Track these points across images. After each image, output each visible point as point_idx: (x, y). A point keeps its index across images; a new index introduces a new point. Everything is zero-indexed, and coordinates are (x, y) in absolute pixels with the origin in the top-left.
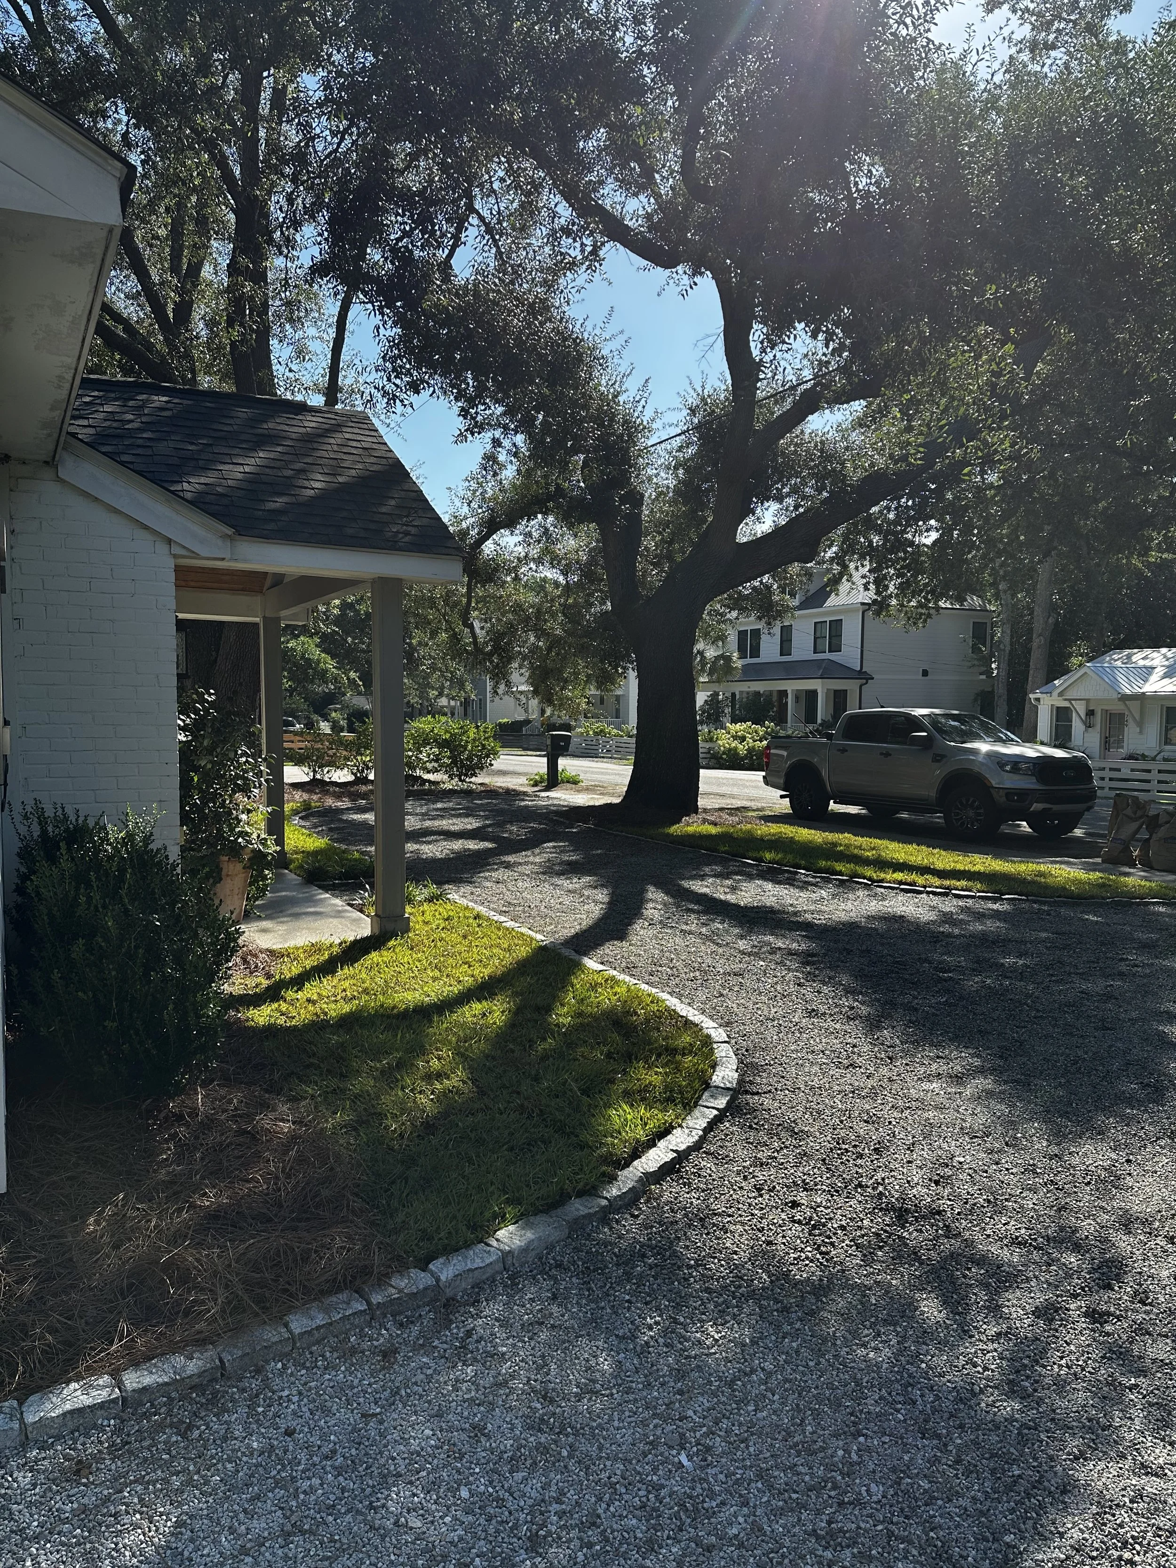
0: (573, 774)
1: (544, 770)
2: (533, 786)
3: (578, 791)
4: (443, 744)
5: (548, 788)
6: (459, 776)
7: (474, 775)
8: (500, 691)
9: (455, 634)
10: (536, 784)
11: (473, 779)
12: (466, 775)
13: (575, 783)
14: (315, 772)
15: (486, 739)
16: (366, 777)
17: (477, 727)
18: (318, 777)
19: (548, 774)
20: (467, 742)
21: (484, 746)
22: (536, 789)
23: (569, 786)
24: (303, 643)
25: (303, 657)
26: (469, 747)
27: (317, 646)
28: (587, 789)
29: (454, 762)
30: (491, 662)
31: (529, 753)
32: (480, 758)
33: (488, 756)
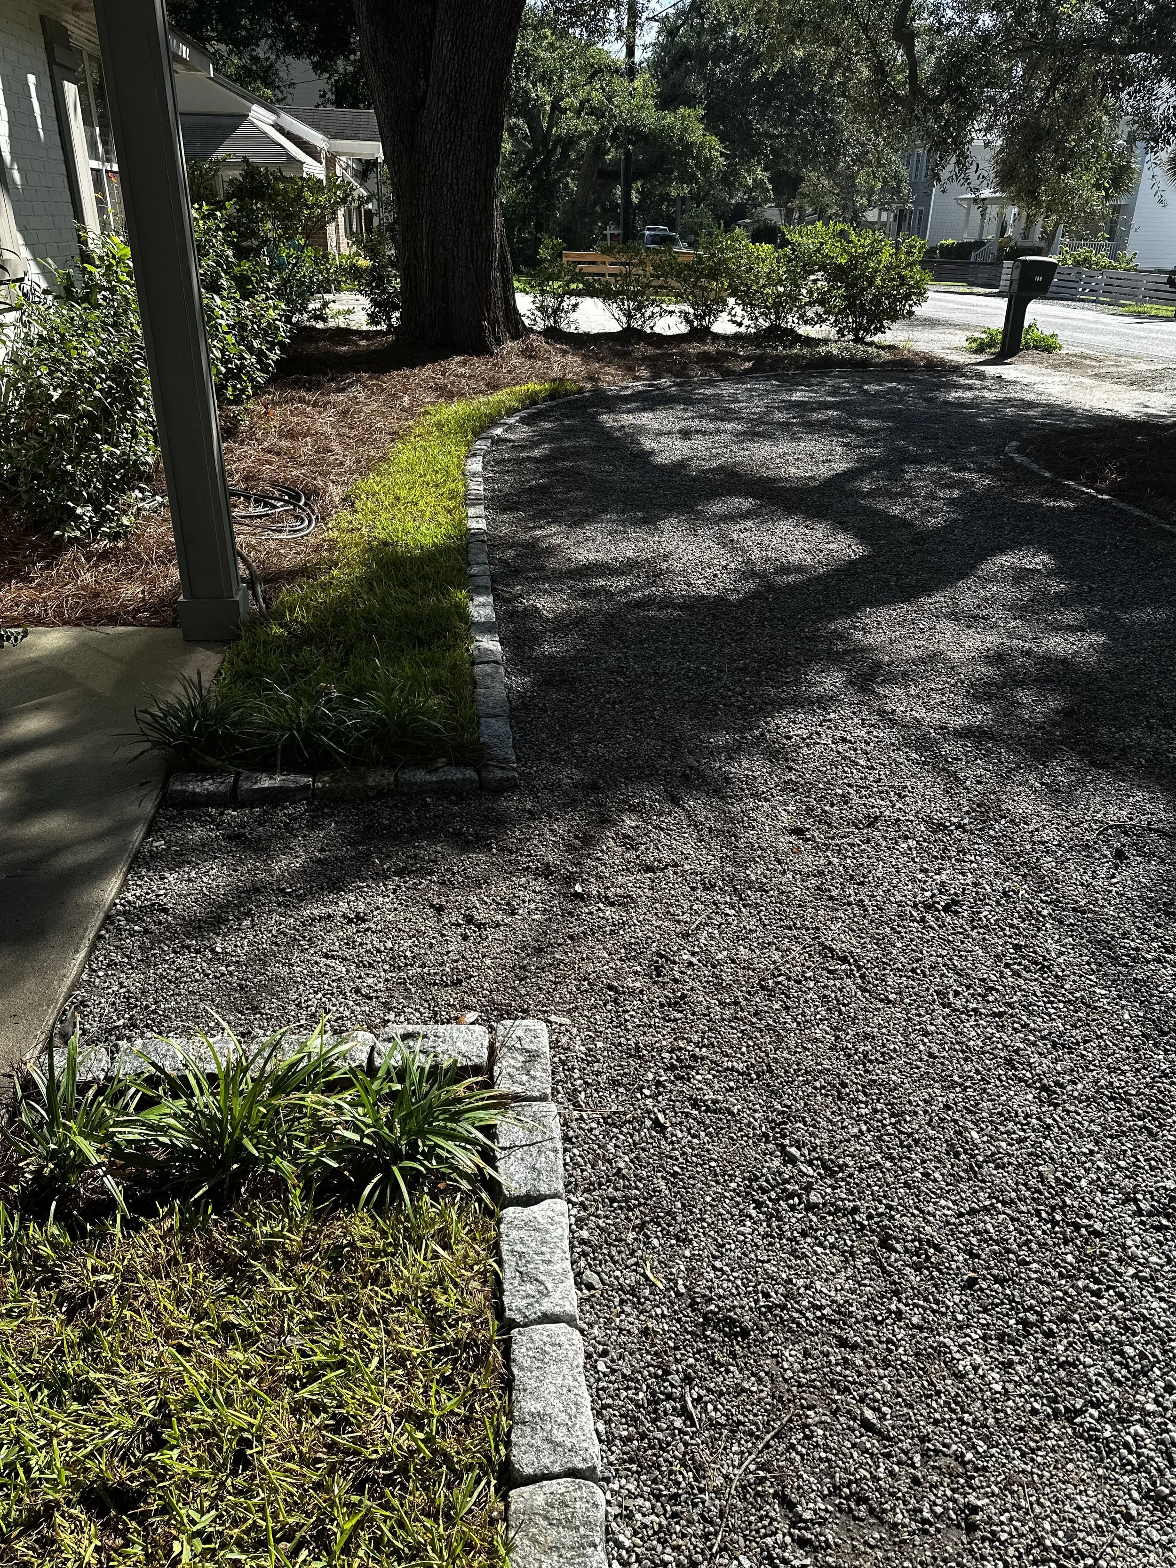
0: (1048, 332)
1: (998, 323)
2: (976, 352)
3: (1055, 367)
4: (837, 274)
5: (1000, 359)
6: (856, 331)
7: (880, 329)
8: (944, 174)
9: (881, 63)
10: (980, 350)
11: (878, 338)
12: (867, 331)
13: (1048, 349)
14: (629, 316)
15: (910, 265)
16: (707, 328)
17: (897, 246)
18: (634, 324)
19: (1005, 332)
20: (876, 271)
21: (902, 278)
22: (980, 358)
23: (1037, 354)
24: (683, 118)
25: (681, 139)
26: (878, 282)
27: (701, 120)
28: (1070, 364)
29: (850, 306)
30: (938, 117)
31: (976, 290)
32: (895, 300)
33: (907, 297)
